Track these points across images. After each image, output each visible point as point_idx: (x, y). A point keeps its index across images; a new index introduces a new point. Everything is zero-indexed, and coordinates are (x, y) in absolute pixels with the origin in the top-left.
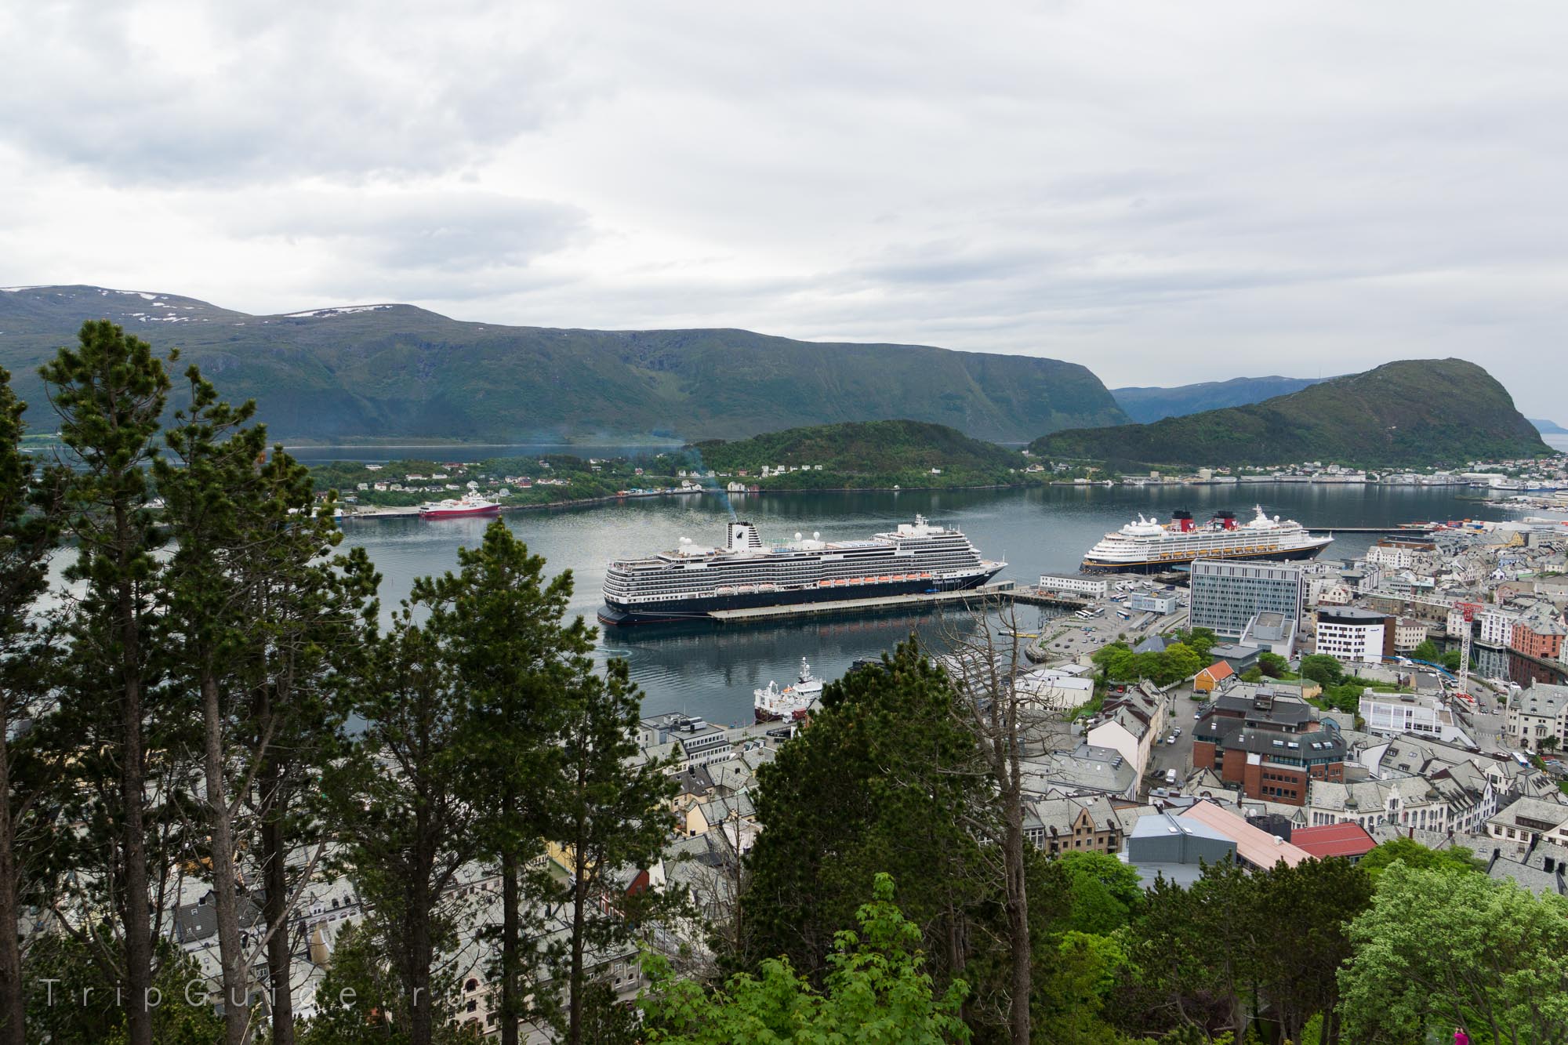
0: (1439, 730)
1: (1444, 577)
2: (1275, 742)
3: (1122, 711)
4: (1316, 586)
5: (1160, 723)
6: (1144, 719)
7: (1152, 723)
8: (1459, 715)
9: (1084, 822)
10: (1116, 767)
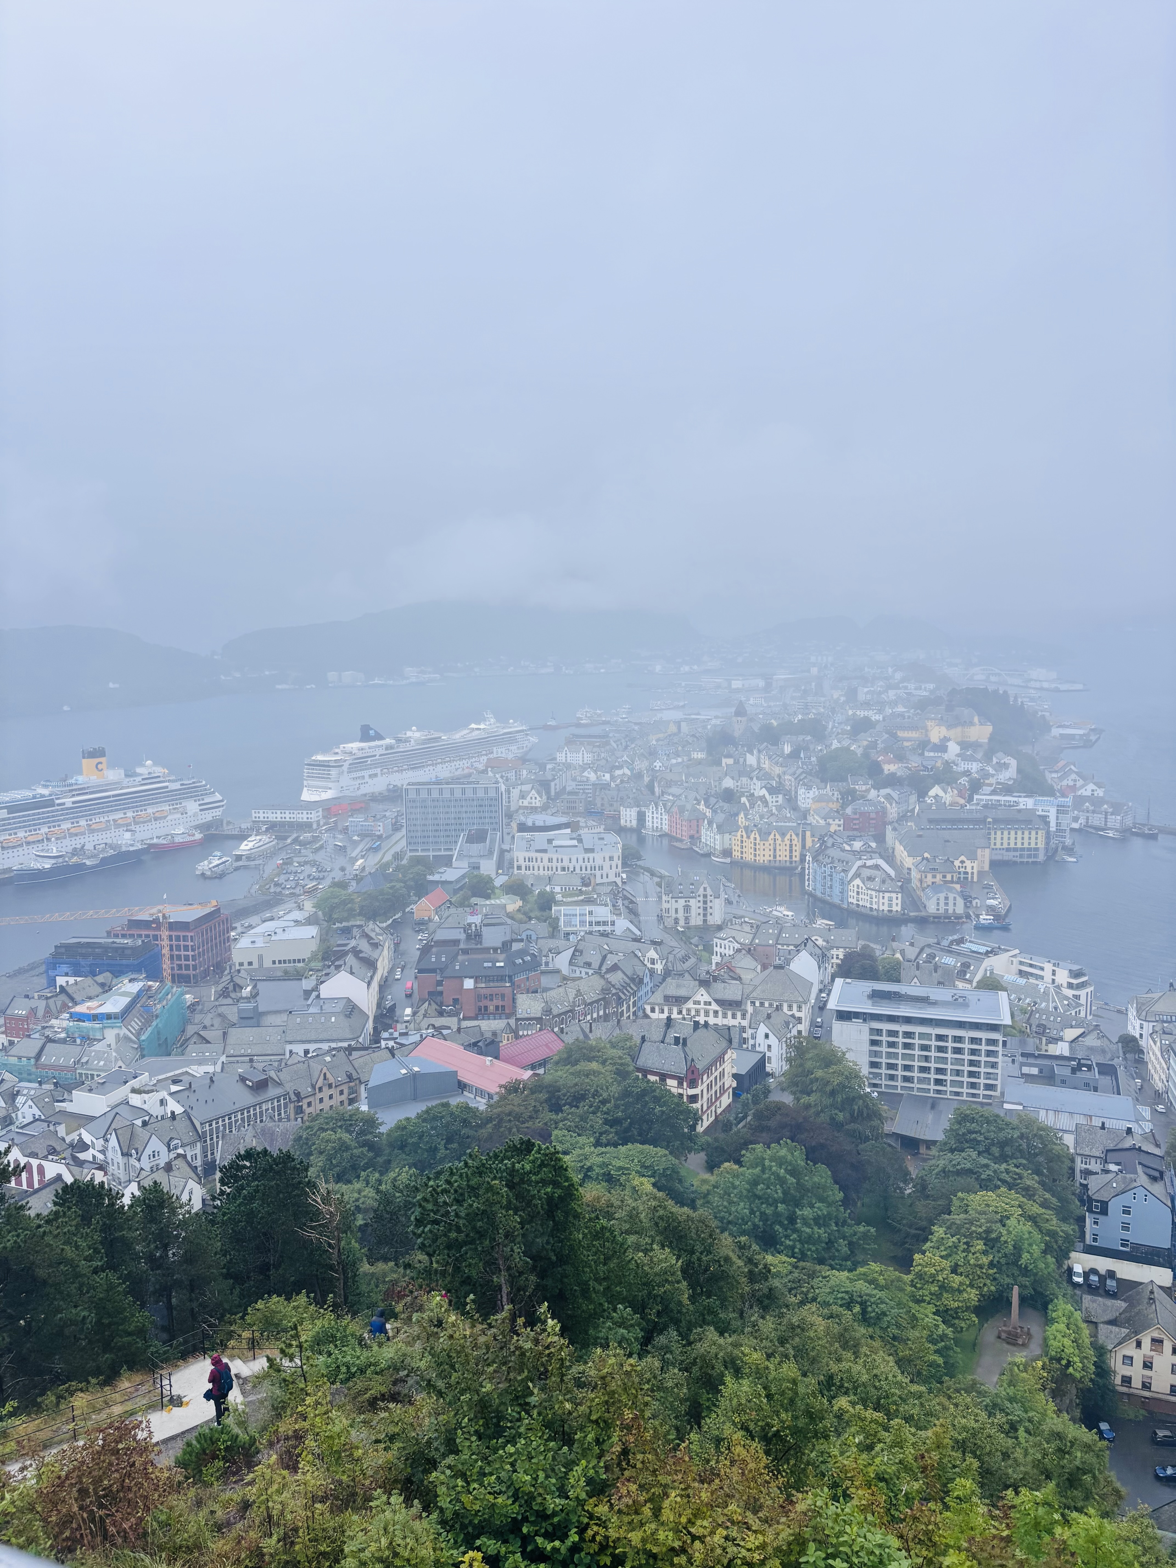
0: (613, 923)
1: (618, 772)
2: (486, 965)
3: (350, 959)
4: (515, 793)
5: (386, 961)
6: (371, 964)
7: (379, 964)
8: (627, 907)
9: (325, 1078)
10: (348, 1016)
